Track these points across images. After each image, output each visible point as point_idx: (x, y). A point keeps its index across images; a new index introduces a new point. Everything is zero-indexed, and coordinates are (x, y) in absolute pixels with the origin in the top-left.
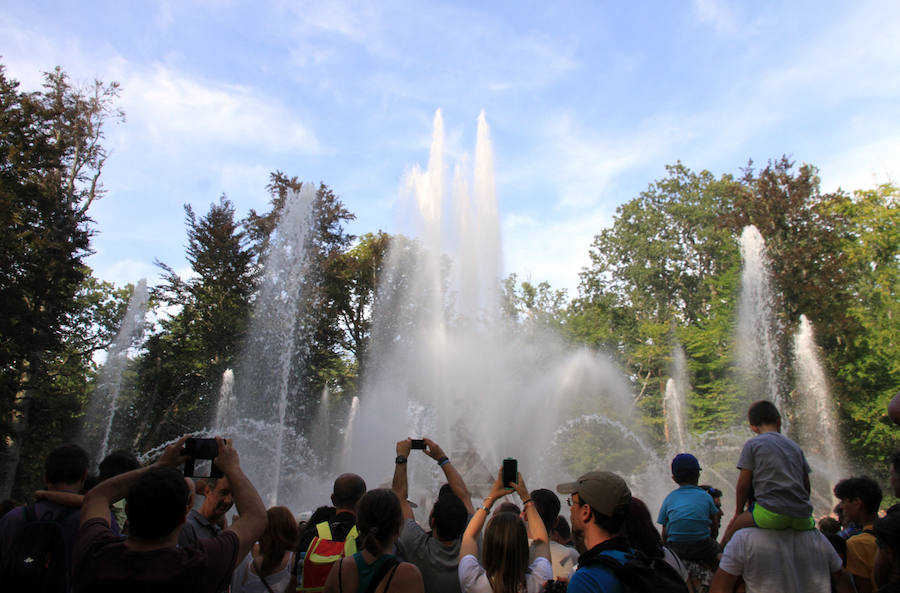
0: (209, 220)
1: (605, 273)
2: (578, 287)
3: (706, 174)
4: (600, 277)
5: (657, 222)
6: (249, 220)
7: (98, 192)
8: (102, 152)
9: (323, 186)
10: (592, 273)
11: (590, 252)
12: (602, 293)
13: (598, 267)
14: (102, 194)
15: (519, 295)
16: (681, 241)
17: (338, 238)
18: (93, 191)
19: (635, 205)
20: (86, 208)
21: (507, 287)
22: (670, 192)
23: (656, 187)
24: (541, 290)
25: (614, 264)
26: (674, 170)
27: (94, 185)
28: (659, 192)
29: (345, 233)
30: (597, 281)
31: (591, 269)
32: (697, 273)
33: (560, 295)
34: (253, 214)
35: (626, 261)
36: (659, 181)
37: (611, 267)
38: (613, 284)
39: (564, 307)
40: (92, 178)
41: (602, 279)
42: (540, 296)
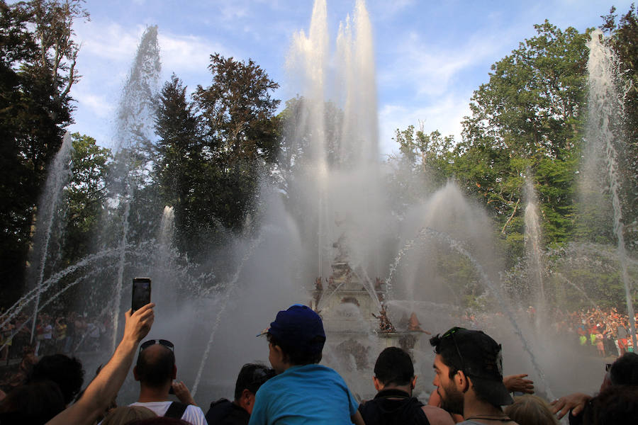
0: (165, 95)
1: (484, 121)
2: (462, 134)
3: (571, 30)
4: (479, 124)
5: (527, 77)
6: (198, 94)
7: (75, 77)
8: (75, 46)
9: (251, 63)
10: (472, 121)
11: (471, 104)
12: (481, 137)
13: (477, 116)
14: (78, 79)
15: (415, 142)
16: (549, 92)
17: (267, 103)
18: (71, 77)
19: (508, 61)
20: (68, 90)
21: (406, 136)
22: (538, 48)
23: (526, 45)
24: (433, 138)
25: (490, 114)
26: (542, 29)
27: (72, 73)
28: (529, 48)
29: (272, 98)
30: (477, 128)
31: (472, 118)
32: (561, 116)
33: (448, 140)
34: (200, 88)
35: (500, 109)
36: (529, 39)
37: (489, 116)
38: (491, 129)
39: (451, 150)
40: (70, 66)
41: (481, 125)
42: (432, 142)
